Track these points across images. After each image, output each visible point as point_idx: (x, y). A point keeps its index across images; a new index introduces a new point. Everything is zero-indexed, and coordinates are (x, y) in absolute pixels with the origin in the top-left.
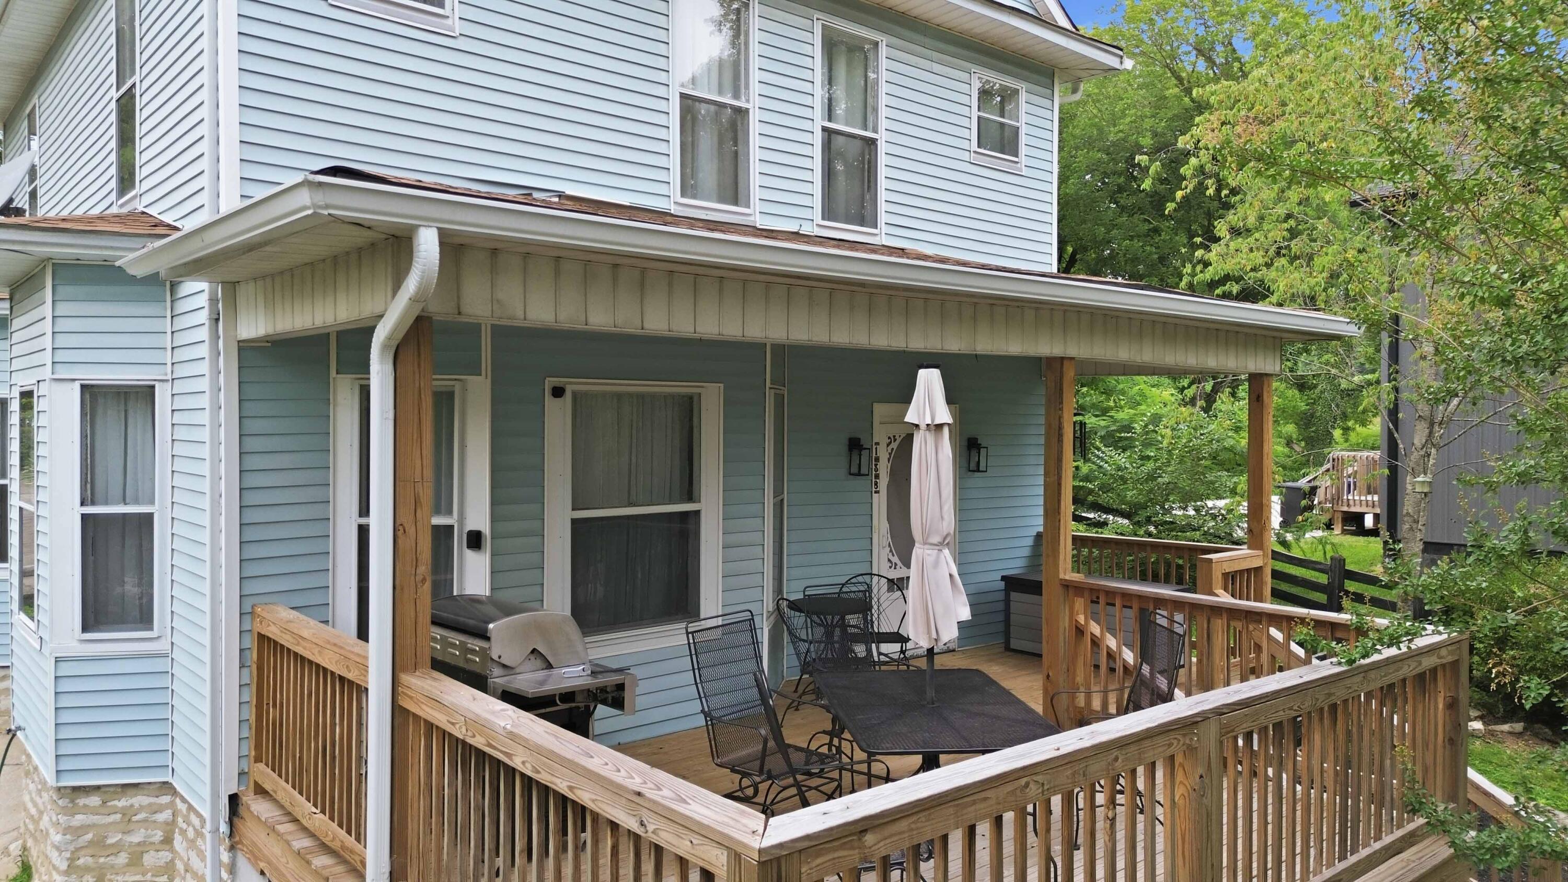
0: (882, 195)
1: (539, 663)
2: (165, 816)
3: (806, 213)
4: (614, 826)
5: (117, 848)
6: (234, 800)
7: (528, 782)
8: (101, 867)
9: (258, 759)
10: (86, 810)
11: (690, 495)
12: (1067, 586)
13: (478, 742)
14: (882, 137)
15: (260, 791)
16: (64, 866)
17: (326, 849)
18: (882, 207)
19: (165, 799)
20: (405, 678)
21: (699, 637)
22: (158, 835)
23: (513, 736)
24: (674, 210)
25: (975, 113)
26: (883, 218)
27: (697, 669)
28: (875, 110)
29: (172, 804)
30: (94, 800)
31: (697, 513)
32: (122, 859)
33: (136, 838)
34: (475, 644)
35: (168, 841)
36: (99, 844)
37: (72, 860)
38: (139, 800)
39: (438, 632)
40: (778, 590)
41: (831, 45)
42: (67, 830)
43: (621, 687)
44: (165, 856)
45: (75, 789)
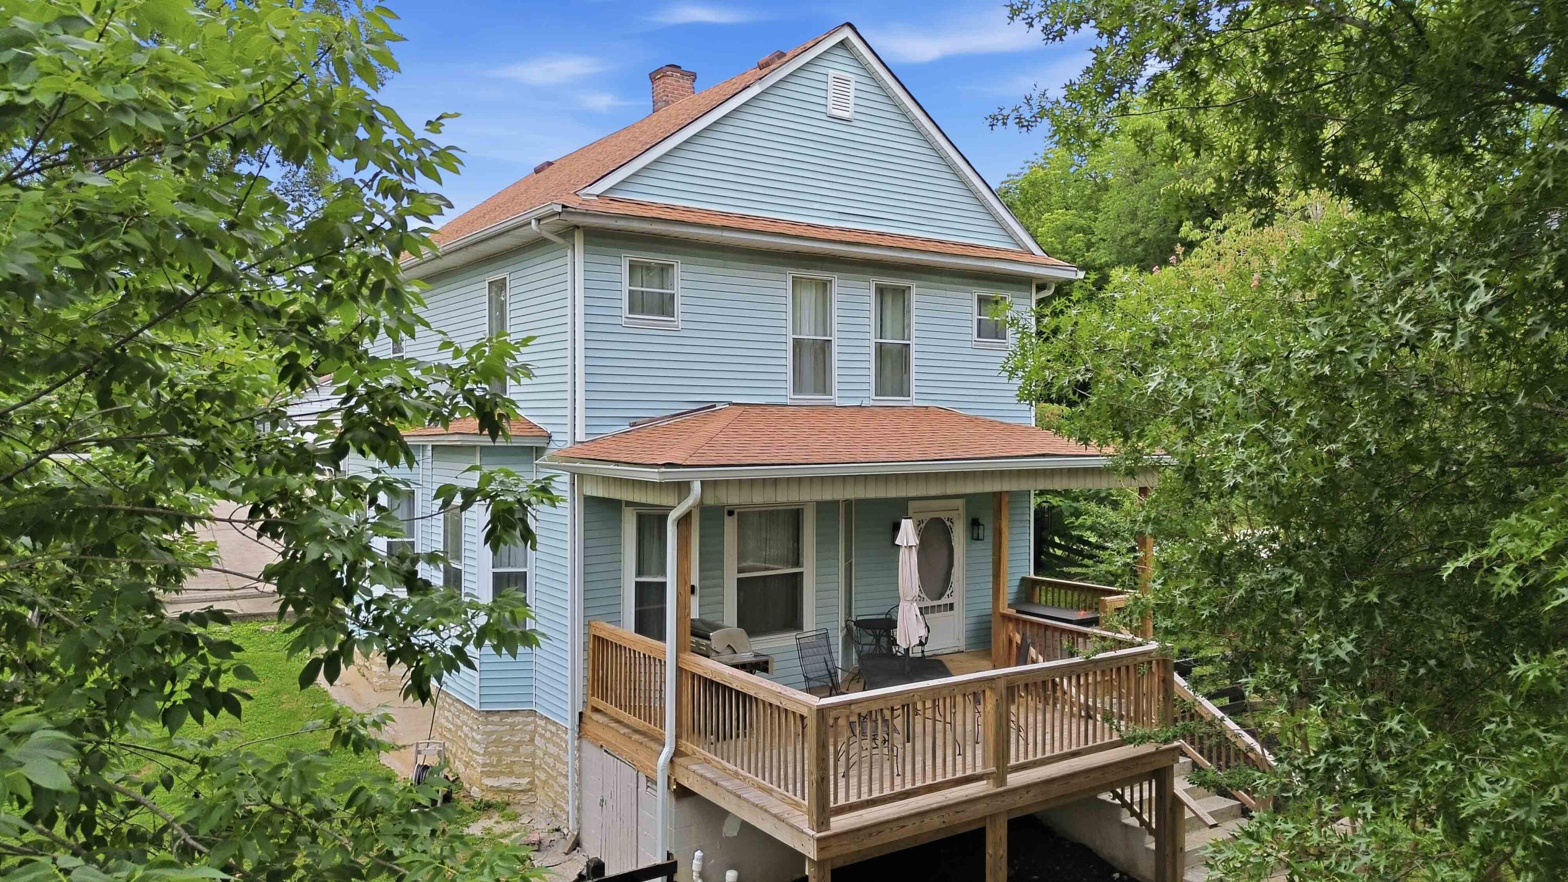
0: (913, 376)
1: (730, 651)
2: (531, 727)
3: (866, 394)
4: (771, 705)
5: (507, 743)
6: (581, 714)
7: (738, 692)
8: (500, 753)
9: (593, 695)
10: (493, 723)
11: (797, 562)
12: (1004, 616)
13: (717, 680)
14: (913, 342)
15: (596, 710)
16: (482, 752)
17: (637, 731)
18: (913, 383)
19: (530, 719)
20: (682, 655)
21: (802, 641)
22: (528, 738)
23: (732, 676)
24: (789, 402)
25: (976, 317)
26: (913, 390)
27: (801, 658)
28: (909, 325)
29: (534, 722)
30: (496, 718)
31: (802, 573)
32: (510, 749)
33: (517, 739)
34: (704, 642)
35: (532, 740)
36: (499, 741)
37: (486, 748)
38: (518, 719)
39: (694, 639)
40: (849, 613)
41: (881, 291)
42: (484, 733)
43: (767, 662)
44: (530, 749)
45: (488, 712)
